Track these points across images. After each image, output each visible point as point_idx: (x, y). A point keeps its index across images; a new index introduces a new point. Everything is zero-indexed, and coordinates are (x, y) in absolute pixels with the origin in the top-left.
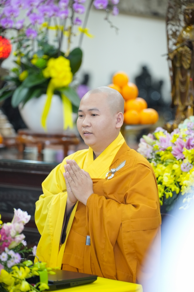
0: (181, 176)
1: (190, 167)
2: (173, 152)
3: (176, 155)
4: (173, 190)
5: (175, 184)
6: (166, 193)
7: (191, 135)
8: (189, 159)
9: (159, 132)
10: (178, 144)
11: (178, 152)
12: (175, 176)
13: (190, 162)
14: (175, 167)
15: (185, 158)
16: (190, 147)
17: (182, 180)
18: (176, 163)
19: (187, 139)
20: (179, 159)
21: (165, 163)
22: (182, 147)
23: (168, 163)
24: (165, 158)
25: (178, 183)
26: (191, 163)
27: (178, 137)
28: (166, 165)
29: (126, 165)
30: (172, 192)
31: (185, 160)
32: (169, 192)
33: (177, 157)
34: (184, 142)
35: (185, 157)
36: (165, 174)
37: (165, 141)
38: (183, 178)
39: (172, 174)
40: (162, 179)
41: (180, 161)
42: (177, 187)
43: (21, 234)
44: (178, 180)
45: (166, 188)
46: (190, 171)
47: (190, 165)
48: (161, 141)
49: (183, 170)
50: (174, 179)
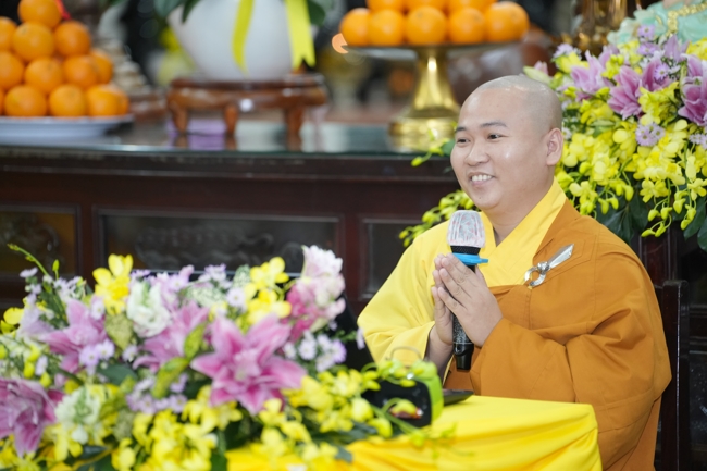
0: (635, 156)
1: (658, 133)
2: (610, 101)
3: (621, 108)
4: (619, 192)
5: (622, 177)
6: (600, 200)
7: (652, 56)
8: (654, 115)
9: (564, 54)
10: (623, 81)
11: (622, 100)
12: (618, 159)
13: (658, 121)
14: (620, 136)
15: (642, 114)
16: (654, 85)
17: (637, 167)
18: (622, 127)
19: (645, 65)
20: (628, 118)
21: (591, 131)
22: (634, 88)
23: (601, 129)
24: (590, 117)
25: (630, 174)
26: (660, 125)
27: (623, 64)
28: (595, 135)
29: (575, 256)
30: (618, 197)
31: (643, 120)
32: (610, 196)
33: (622, 112)
34: (638, 74)
35: (645, 111)
36: (597, 156)
37: (585, 77)
38: (640, 163)
39: (611, 156)
40: (589, 169)
41: (632, 120)
42: (627, 184)
43: (337, 300)
44: (630, 168)
45: (598, 188)
46: (661, 144)
47: (657, 129)
48: (577, 77)
49: (642, 141)
50: (617, 166)
